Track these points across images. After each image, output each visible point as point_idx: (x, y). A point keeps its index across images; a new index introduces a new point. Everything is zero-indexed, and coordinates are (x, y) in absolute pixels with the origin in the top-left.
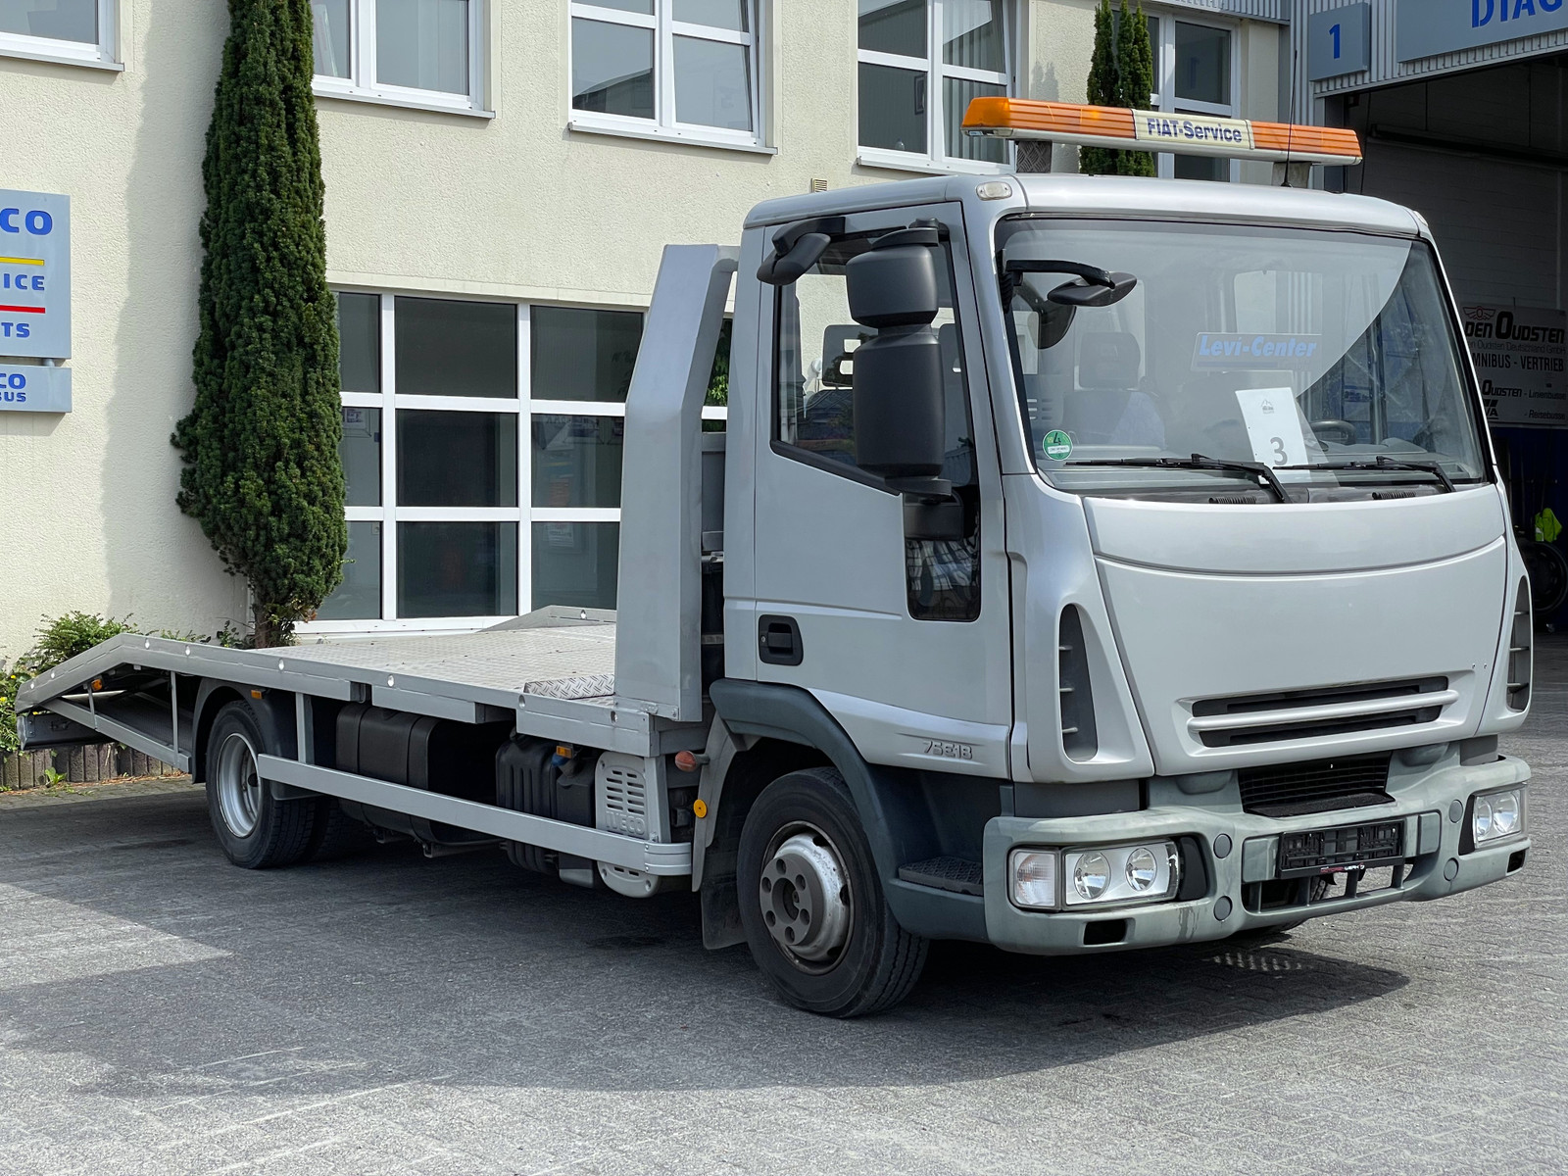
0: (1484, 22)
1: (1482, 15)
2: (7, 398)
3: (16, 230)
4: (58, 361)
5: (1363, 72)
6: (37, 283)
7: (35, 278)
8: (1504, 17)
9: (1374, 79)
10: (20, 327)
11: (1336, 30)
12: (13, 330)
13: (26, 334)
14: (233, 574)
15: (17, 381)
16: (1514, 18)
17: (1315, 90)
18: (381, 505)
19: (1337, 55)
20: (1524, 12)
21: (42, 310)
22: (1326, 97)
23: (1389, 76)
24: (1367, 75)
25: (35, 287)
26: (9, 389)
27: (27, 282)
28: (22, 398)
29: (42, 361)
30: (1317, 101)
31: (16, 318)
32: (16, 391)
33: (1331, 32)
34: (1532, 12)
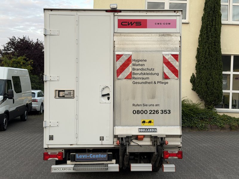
14: (202, 101)
18: (229, 90)
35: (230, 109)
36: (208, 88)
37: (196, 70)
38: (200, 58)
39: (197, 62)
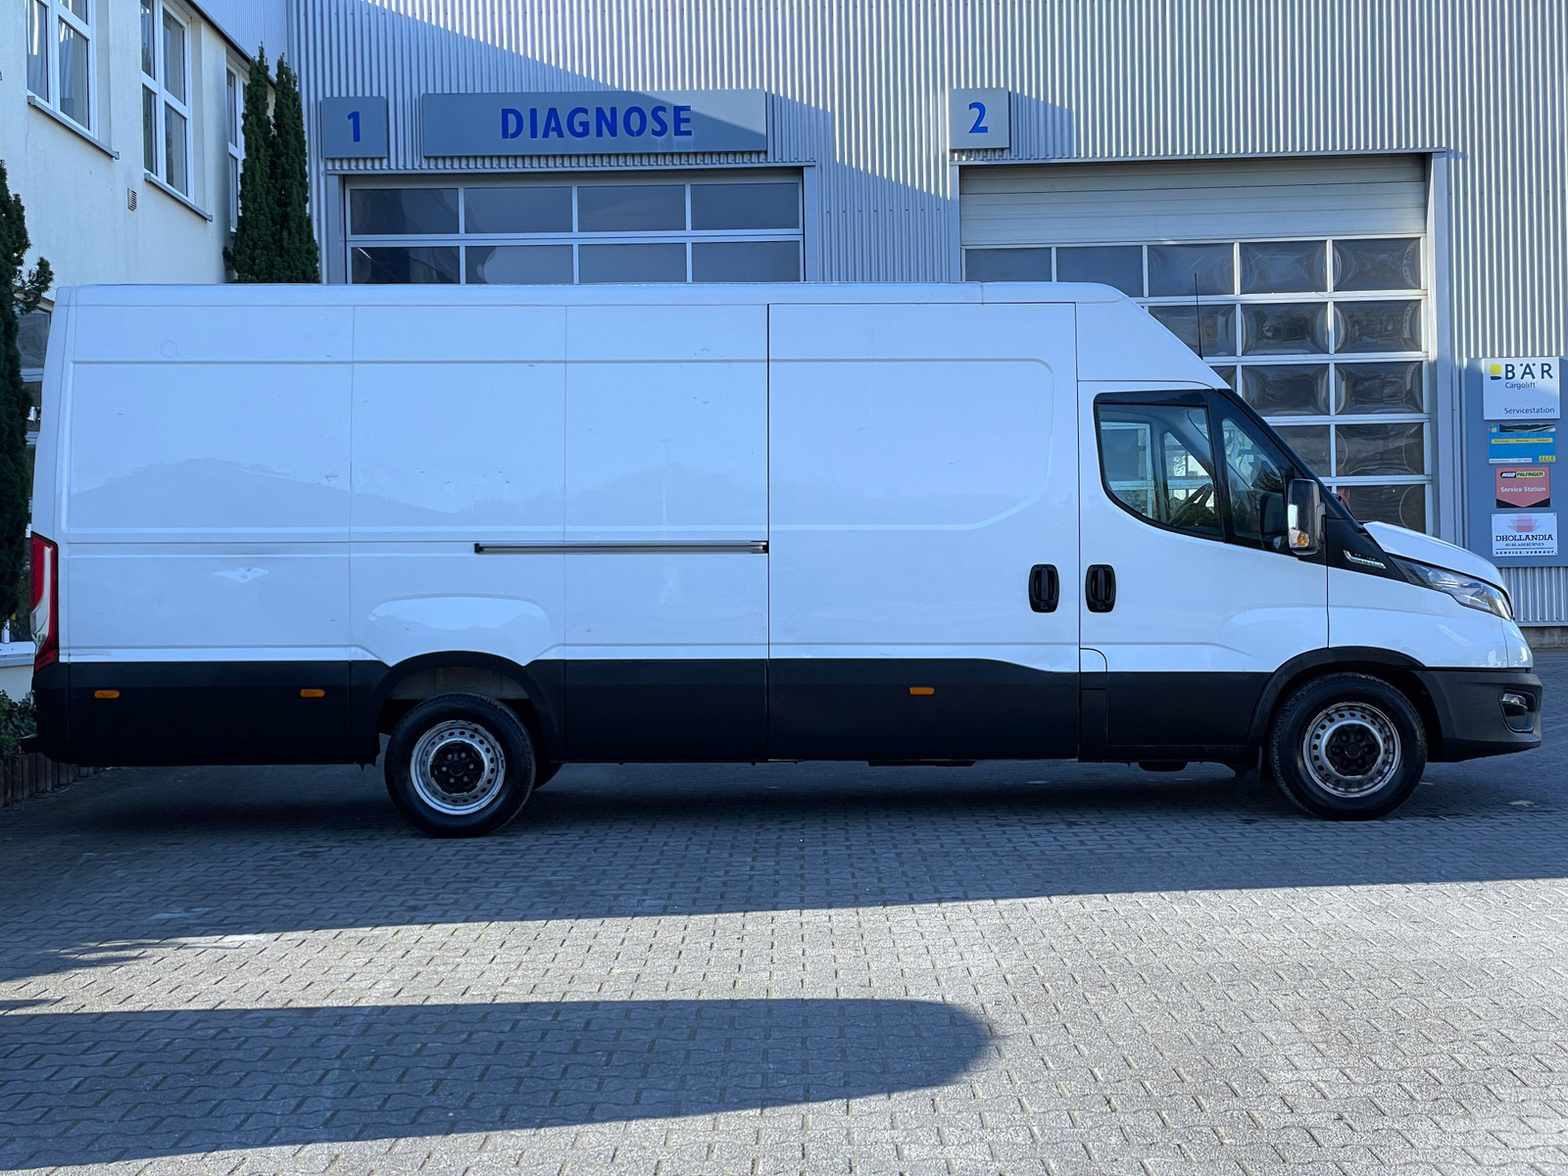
0: (514, 136)
1: (512, 129)
5: (381, 159)
8: (534, 135)
9: (393, 166)
11: (355, 116)
16: (544, 137)
17: (326, 166)
19: (357, 138)
20: (553, 134)
22: (339, 175)
23: (409, 166)
24: (385, 162)
30: (329, 177)
33: (349, 117)
34: (561, 135)
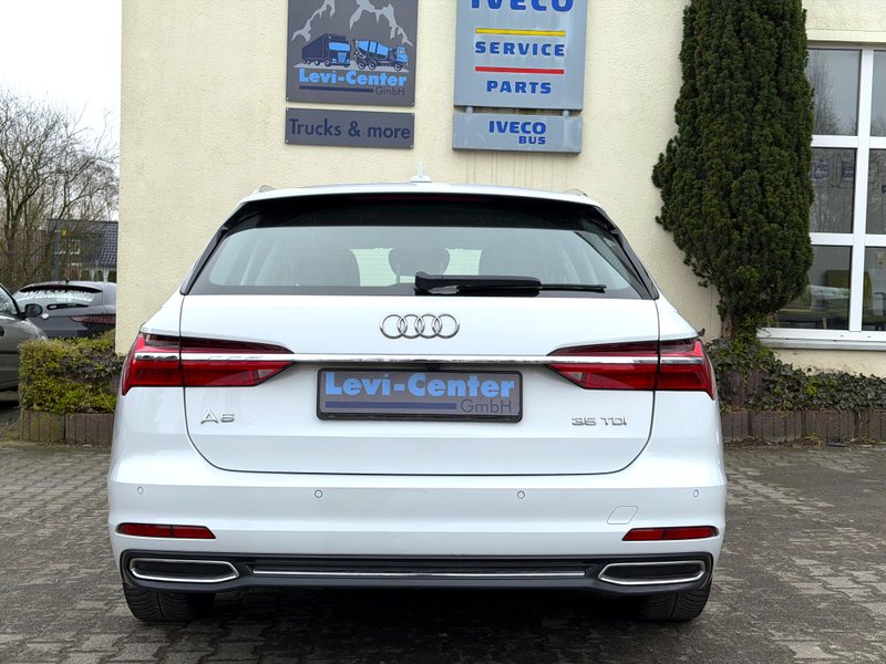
2: (530, 142)
3: (544, 8)
4: (574, 112)
6: (558, 50)
7: (557, 47)
10: (543, 85)
12: (538, 88)
13: (548, 91)
14: (706, 286)
15: (539, 128)
18: (852, 232)
21: (561, 72)
25: (557, 53)
26: (533, 135)
27: (550, 50)
28: (542, 141)
29: (560, 112)
31: (540, 78)
32: (538, 136)
35: (855, 334)
36: (734, 216)
37: (678, 122)
38: (697, 60)
39: (681, 83)
